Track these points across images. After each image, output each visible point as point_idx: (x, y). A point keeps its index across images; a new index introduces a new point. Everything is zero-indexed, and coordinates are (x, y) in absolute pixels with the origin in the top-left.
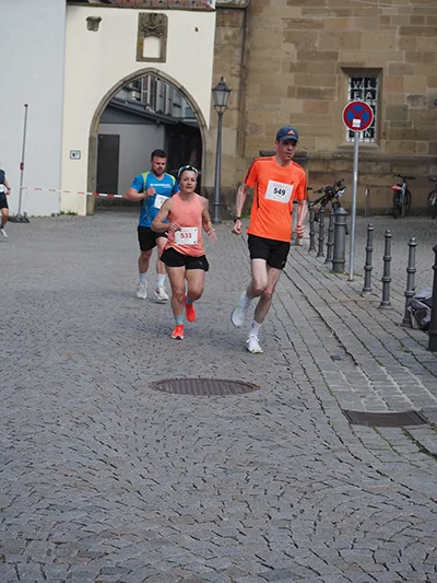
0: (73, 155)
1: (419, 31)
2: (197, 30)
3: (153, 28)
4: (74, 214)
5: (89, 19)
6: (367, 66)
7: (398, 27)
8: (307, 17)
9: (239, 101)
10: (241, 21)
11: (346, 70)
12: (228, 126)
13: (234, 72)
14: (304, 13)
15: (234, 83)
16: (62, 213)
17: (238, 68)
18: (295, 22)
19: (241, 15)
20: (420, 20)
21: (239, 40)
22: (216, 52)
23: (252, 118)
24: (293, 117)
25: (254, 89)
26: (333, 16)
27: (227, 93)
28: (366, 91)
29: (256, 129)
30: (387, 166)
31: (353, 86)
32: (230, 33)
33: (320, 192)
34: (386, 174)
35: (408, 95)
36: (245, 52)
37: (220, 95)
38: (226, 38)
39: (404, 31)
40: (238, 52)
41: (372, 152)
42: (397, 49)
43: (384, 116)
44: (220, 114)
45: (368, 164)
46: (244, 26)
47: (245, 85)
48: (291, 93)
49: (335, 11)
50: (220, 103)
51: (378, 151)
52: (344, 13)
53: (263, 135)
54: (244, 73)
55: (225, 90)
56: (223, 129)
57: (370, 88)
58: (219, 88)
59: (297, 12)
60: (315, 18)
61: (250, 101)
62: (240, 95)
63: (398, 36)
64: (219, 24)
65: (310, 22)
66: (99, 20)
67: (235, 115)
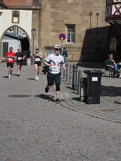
1: (84, 15)
2: (27, 15)
3: (16, 15)
7: (79, 14)
8: (56, 11)
9: (39, 33)
10: (39, 13)
11: (66, 25)
12: (36, 39)
13: (37, 26)
14: (55, 10)
15: (37, 29)
17: (38, 25)
18: (53, 13)
19: (39, 10)
20: (84, 12)
21: (38, 17)
22: (32, 20)
23: (42, 37)
24: (53, 37)
25: (42, 30)
26: (63, 11)
28: (71, 30)
29: (43, 40)
30: (77, 49)
31: (68, 29)
34: (77, 51)
35: (82, 31)
36: (40, 20)
37: (33, 32)
38: (35, 17)
39: (81, 15)
40: (38, 20)
41: (72, 46)
42: (79, 19)
43: (76, 37)
44: (33, 37)
45: (72, 49)
46: (40, 14)
47: (40, 29)
48: (52, 31)
49: (63, 10)
50: (33, 34)
51: (75, 45)
52: (65, 10)
53: (45, 42)
54: (40, 26)
55: (35, 30)
56: (34, 40)
57: (72, 29)
58: (33, 30)
59: (53, 10)
60: (58, 12)
61: (42, 33)
62: (39, 30)
63: (79, 16)
64: (33, 13)
65: (57, 13)
67: (38, 36)
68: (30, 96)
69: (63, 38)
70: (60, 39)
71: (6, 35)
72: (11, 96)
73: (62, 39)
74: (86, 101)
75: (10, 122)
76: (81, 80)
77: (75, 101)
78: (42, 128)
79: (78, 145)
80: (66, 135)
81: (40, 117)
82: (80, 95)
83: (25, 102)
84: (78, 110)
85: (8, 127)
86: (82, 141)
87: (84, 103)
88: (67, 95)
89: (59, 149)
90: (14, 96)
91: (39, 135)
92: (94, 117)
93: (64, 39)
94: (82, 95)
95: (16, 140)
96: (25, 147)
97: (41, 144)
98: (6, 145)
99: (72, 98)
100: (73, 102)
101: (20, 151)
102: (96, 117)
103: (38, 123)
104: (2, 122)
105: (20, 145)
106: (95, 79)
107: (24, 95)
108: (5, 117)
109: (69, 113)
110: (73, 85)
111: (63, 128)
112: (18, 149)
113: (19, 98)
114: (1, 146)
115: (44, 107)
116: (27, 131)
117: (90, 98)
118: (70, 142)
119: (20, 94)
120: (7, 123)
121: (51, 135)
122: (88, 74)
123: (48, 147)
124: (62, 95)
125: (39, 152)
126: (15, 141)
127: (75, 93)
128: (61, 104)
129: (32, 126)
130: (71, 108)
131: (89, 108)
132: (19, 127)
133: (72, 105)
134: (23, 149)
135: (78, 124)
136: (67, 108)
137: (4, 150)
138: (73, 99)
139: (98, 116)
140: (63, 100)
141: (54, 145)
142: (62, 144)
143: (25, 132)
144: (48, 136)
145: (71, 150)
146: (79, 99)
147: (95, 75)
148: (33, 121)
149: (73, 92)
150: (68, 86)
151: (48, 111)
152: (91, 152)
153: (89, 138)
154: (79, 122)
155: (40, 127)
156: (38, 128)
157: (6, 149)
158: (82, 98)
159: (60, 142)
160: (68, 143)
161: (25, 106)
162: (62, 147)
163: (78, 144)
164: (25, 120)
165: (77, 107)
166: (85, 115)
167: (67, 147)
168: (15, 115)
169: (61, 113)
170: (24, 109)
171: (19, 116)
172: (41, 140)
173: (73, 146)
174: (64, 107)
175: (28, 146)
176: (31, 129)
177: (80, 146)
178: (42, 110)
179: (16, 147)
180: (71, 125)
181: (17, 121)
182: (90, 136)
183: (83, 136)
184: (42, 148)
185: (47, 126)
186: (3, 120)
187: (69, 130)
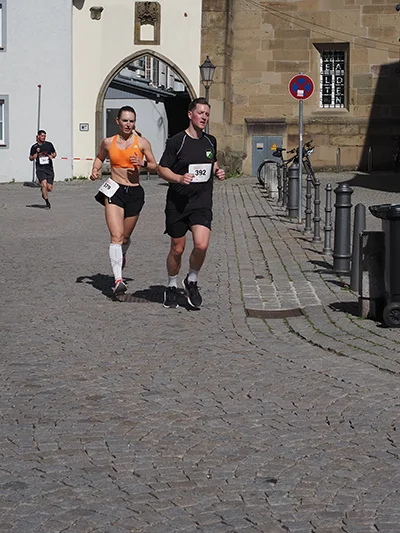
0: (83, 127)
1: (380, 9)
2: (186, 15)
3: (148, 16)
4: (84, 178)
5: (92, 9)
6: (335, 42)
7: (362, 6)
8: (281, 1)
9: (225, 75)
10: (224, 6)
11: (318, 46)
12: (215, 98)
13: (220, 50)
15: (219, 61)
16: (75, 178)
17: (222, 47)
18: (271, 6)
21: (223, 22)
22: (203, 33)
23: (237, 90)
24: (273, 88)
25: (237, 65)
27: (212, 70)
28: (336, 63)
29: (241, 100)
30: (356, 128)
31: (324, 59)
32: (214, 17)
33: (292, 152)
34: (354, 135)
35: (371, 65)
36: (229, 33)
37: (206, 71)
38: (212, 21)
39: (367, 10)
40: (222, 33)
41: (343, 116)
42: (361, 26)
43: (351, 85)
44: (207, 88)
45: (340, 126)
46: (227, 11)
47: (230, 61)
48: (270, 68)
50: (206, 78)
51: (348, 115)
53: (247, 105)
54: (228, 51)
55: (211, 67)
56: (210, 100)
57: (338, 60)
58: (206, 65)
60: (288, 1)
61: (235, 76)
62: (225, 67)
63: (361, 15)
64: (205, 9)
65: (285, 4)
66: (101, 10)
67: (222, 86)
69: (302, 92)
70: (295, 94)
71: (116, 84)
73: (300, 93)
74: (379, 315)
75: (100, 397)
77: (343, 314)
78: (211, 423)
79: (342, 497)
80: (299, 453)
81: (211, 380)
82: (361, 293)
83: (164, 320)
84: (347, 351)
85: (88, 420)
86: (359, 480)
87: (371, 325)
88: (314, 293)
89: (269, 514)
90: (129, 298)
91: (201, 453)
93: (306, 95)
94: (366, 293)
95: (113, 474)
96: (143, 502)
97: (203, 491)
98: (72, 493)
99: (331, 306)
100: (334, 318)
101: (121, 521)
103: (200, 405)
104: (73, 399)
105: (124, 495)
108: (85, 380)
109: (319, 361)
110: (336, 258)
112: (115, 511)
113: (146, 304)
114: (56, 501)
115: (227, 341)
116: (157, 438)
117: (396, 305)
118: (313, 485)
120: (90, 403)
121: (245, 452)
122: (388, 218)
123: (228, 503)
124: (295, 292)
126: (110, 480)
127: (341, 284)
128: (290, 327)
129: (177, 416)
130: (328, 343)
131: (390, 344)
132: (132, 418)
133: (330, 329)
134: (132, 513)
135: (348, 409)
136: (310, 342)
137: (63, 517)
138: (335, 306)
140: (299, 312)
141: (253, 495)
142: (282, 493)
143: (148, 442)
144: (232, 458)
145: (313, 517)
146: (353, 309)
148: (184, 395)
149: (334, 282)
150: (319, 258)
151: (243, 353)
152: (391, 527)
153: (387, 468)
154: (350, 399)
155: (205, 418)
156: (201, 422)
157: (73, 510)
158: (366, 304)
160: (306, 486)
161: (163, 334)
162: (280, 503)
163: (343, 493)
164: (153, 393)
165: (346, 339)
166: (374, 369)
167: (298, 503)
168: (121, 372)
169: (289, 364)
170: (157, 349)
171: (134, 376)
172: (207, 473)
173: (324, 500)
174: (299, 339)
175: (153, 500)
176: (172, 429)
177: (351, 502)
178: (221, 351)
179: (109, 503)
180: (321, 413)
181: (126, 396)
182: (389, 456)
183: (362, 459)
184: (207, 510)
185: (232, 416)
186: (78, 392)
187: (312, 433)
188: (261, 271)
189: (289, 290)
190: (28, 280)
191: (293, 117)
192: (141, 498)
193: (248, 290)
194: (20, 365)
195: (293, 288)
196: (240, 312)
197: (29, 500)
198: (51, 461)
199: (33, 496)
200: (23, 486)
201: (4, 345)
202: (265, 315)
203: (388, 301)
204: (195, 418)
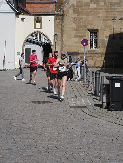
0: (18, 53)
1: (108, 20)
2: (50, 21)
3: (38, 21)
4: (18, 69)
5: (21, 18)
6: (94, 29)
7: (102, 19)
8: (78, 17)
9: (61, 39)
10: (61, 18)
11: (89, 30)
12: (58, 45)
13: (60, 31)
15: (59, 34)
16: (15, 69)
17: (60, 30)
18: (75, 18)
19: (61, 16)
20: (108, 17)
21: (61, 23)
22: (55, 26)
23: (64, 43)
24: (75, 42)
25: (65, 35)
26: (85, 16)
28: (94, 36)
29: (66, 46)
30: (100, 55)
31: (91, 34)
32: (58, 21)
34: (100, 57)
35: (105, 36)
36: (62, 26)
38: (57, 22)
39: (104, 20)
40: (60, 26)
42: (102, 25)
43: (99, 42)
44: (56, 42)
45: (95, 54)
46: (62, 19)
47: (63, 34)
48: (75, 37)
50: (56, 39)
51: (98, 51)
52: (88, 15)
54: (62, 31)
55: (57, 36)
58: (56, 35)
59: (76, 15)
60: (80, 17)
61: (64, 39)
62: (61, 36)
63: (102, 21)
64: (55, 19)
65: (79, 18)
67: (60, 42)
68: (51, 102)
70: (83, 45)
71: (28, 41)
72: (32, 102)
73: (84, 44)
74: (108, 108)
75: (31, 128)
76: (103, 87)
77: (97, 107)
78: (62, 135)
79: (99, 153)
80: (87, 142)
81: (61, 124)
82: (103, 101)
83: (46, 108)
84: (100, 117)
85: (28, 134)
86: (104, 149)
87: (106, 110)
88: (89, 101)
89: (79, 157)
90: (35, 102)
91: (60, 142)
92: (116, 124)
93: (86, 45)
94: (105, 101)
95: (36, 147)
96: (45, 154)
97: (61, 151)
98: (26, 151)
99: (94, 105)
100: (95, 109)
101: (40, 158)
102: (119, 124)
103: (59, 130)
105: (40, 152)
106: (117, 85)
107: (46, 102)
108: (25, 123)
109: (91, 119)
110: (95, 92)
111: (84, 135)
112: (38, 156)
113: (40, 104)
114: (21, 153)
115: (65, 114)
116: (47, 138)
117: (113, 105)
118: (91, 150)
119: (41, 100)
120: (28, 129)
121: (72, 142)
122: (111, 80)
123: (68, 154)
124: (83, 101)
125: (59, 160)
127: (97, 99)
128: (83, 111)
129: (53, 133)
130: (93, 115)
131: (111, 115)
132: (40, 133)
133: (94, 111)
134: (43, 156)
136: (89, 114)
137: (24, 157)
138: (95, 105)
139: (121, 123)
140: (85, 107)
141: (75, 152)
142: (83, 152)
143: (45, 139)
144: (68, 143)
145: (92, 158)
146: (101, 106)
147: (117, 81)
148: (54, 128)
149: (95, 99)
150: (90, 92)
151: (70, 117)
152: (113, 160)
153: (111, 146)
154: (100, 129)
155: (60, 133)
156: (59, 135)
157: (26, 155)
158: (105, 105)
159: (81, 149)
160: (89, 150)
161: (46, 112)
162: (82, 154)
163: (99, 152)
164: (45, 127)
165: (99, 114)
166: (107, 122)
167: (87, 154)
168: (35, 122)
169: (83, 120)
170: (45, 116)
171: (39, 123)
172: (62, 147)
173: (95, 153)
174: (85, 114)
175: (48, 153)
176: (51, 136)
177: (102, 154)
178: (64, 117)
179: (36, 154)
180: (93, 133)
181: (38, 128)
182: (112, 143)
183: (104, 144)
184: (63, 156)
185: (68, 133)
186: (24, 127)
187: (90, 137)
188: (73, 95)
189: (82, 101)
190: (5, 97)
191: (81, 51)
192: (44, 153)
193: (70, 101)
194: (6, 120)
195: (83, 100)
196: (68, 106)
197: (14, 153)
198: (19, 143)
199: (15, 152)
200: (12, 149)
201: (1, 114)
202: (75, 107)
203: (111, 103)
204: (57, 133)
